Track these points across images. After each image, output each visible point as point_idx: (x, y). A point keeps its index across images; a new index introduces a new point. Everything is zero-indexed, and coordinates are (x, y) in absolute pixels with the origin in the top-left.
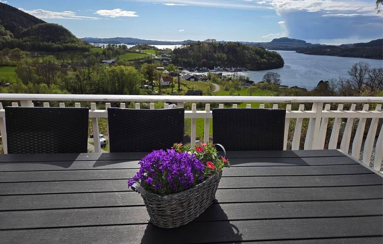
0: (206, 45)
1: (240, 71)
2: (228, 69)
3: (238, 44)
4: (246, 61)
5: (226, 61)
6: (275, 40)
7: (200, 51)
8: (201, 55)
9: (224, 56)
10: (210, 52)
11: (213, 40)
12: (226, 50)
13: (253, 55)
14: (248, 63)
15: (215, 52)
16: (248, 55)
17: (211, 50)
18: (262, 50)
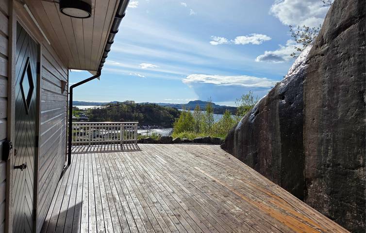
0: (125, 106)
1: (157, 128)
2: (145, 127)
3: (154, 105)
4: (162, 119)
5: (143, 120)
6: (191, 102)
7: (118, 111)
8: (119, 114)
9: (141, 115)
10: (128, 112)
11: (131, 101)
12: (143, 109)
13: (168, 115)
14: (163, 122)
15: (133, 112)
16: (163, 114)
17: (129, 110)
18: (175, 110)
